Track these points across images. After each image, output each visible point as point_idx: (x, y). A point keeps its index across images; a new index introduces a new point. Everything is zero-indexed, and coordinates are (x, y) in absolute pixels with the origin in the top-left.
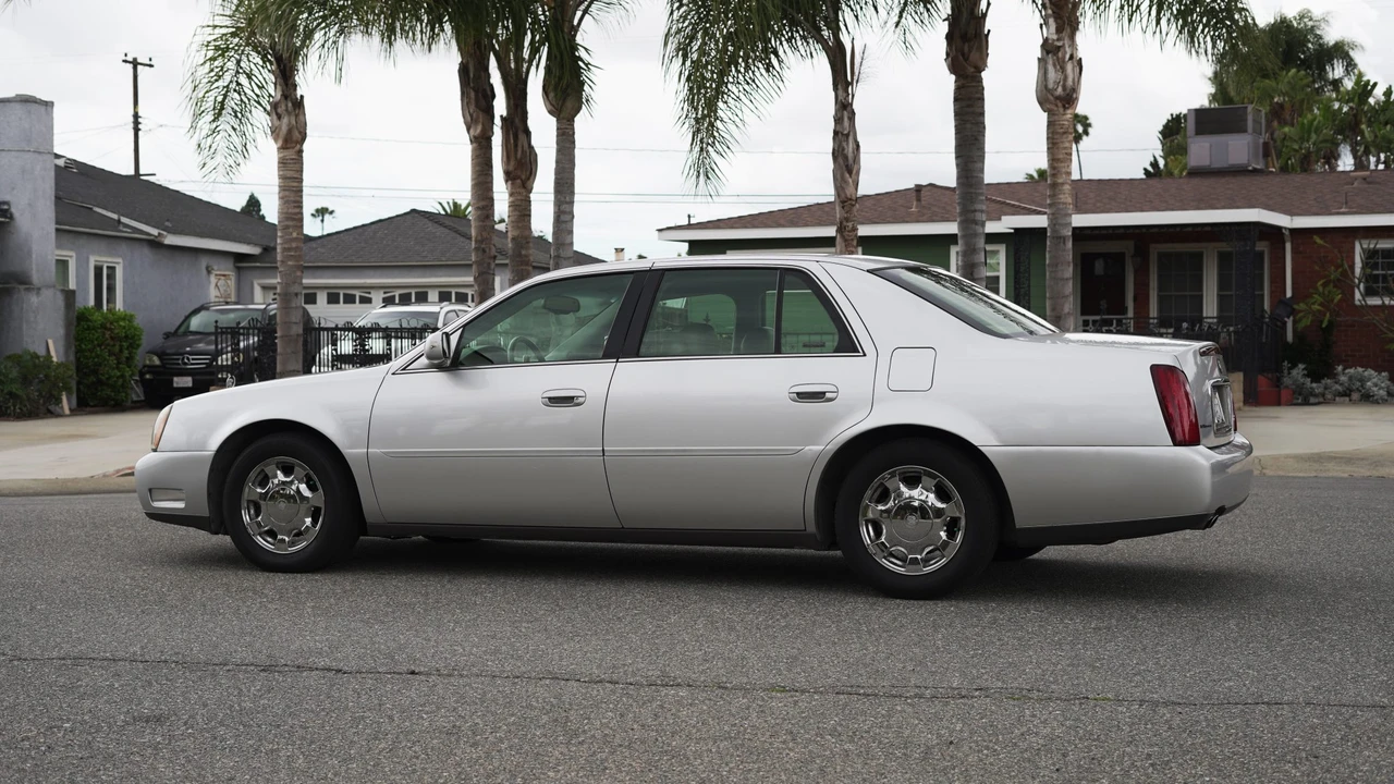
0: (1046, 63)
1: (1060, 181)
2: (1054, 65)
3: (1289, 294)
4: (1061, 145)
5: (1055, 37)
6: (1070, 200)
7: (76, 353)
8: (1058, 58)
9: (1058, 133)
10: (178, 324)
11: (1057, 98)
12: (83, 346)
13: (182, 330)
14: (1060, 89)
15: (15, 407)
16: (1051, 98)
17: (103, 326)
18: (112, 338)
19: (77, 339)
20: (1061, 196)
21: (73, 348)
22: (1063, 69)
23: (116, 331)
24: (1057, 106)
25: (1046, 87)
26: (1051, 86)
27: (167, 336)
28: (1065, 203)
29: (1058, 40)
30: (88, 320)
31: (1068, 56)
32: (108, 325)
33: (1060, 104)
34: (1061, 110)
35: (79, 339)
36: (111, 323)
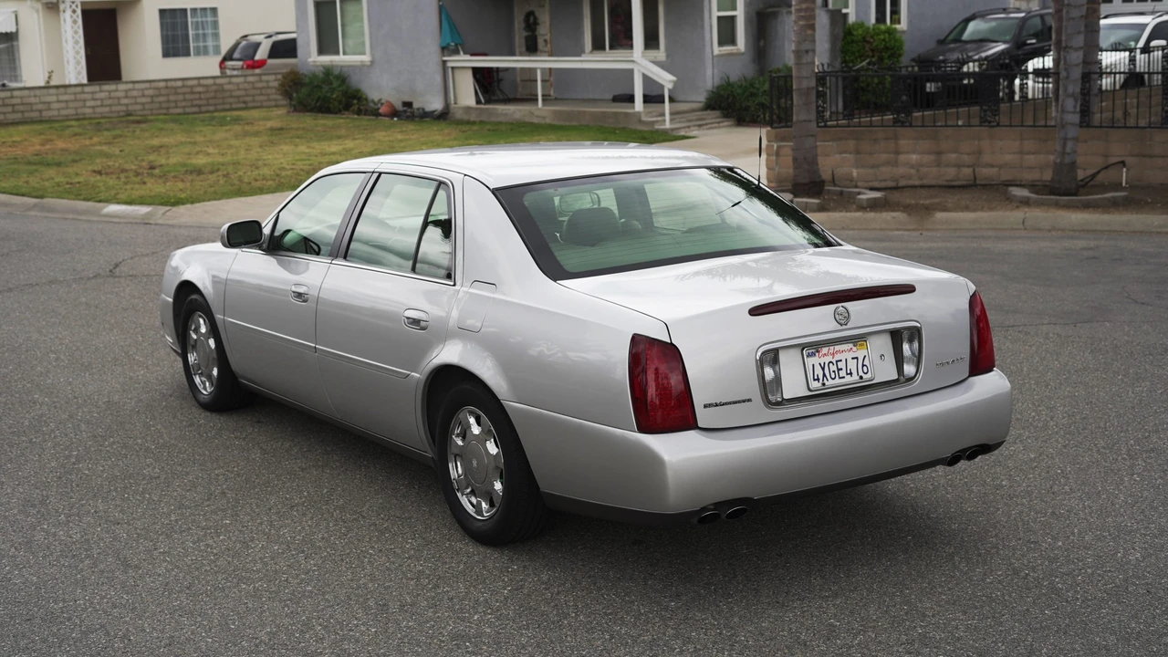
7: (842, 63)
10: (947, 33)
12: (847, 58)
13: (951, 37)
15: (764, 115)
17: (864, 40)
18: (872, 51)
19: (842, 52)
21: (839, 60)
23: (875, 44)
27: (941, 42)
30: (853, 35)
32: (868, 39)
35: (844, 51)
36: (872, 37)
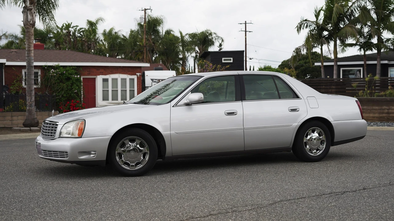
0: (27, 14)
1: (31, 49)
2: (30, 14)
3: (4, 84)
4: (32, 39)
5: (29, 6)
6: (33, 55)
8: (31, 12)
9: (31, 35)
11: (31, 24)
14: (32, 22)
16: (29, 24)
20: (32, 54)
22: (33, 16)
24: (30, 27)
25: (27, 20)
26: (29, 20)
28: (32, 56)
29: (30, 7)
31: (33, 12)
33: (31, 26)
34: (31, 28)
